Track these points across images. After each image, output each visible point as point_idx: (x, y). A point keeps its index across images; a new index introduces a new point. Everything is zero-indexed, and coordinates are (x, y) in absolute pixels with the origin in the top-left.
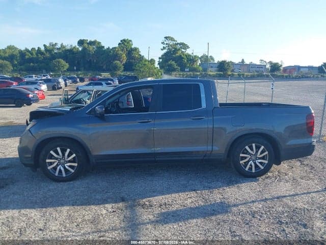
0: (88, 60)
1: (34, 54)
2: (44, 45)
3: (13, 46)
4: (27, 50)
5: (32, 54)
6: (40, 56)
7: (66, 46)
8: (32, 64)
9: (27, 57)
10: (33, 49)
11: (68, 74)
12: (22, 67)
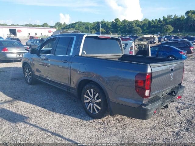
0: (190, 25)
1: (156, 23)
2: (164, 17)
3: (147, 19)
4: (153, 21)
5: (155, 23)
6: (159, 23)
7: (178, 16)
8: (153, 29)
9: (152, 25)
10: (156, 20)
11: (172, 34)
12: (148, 30)
